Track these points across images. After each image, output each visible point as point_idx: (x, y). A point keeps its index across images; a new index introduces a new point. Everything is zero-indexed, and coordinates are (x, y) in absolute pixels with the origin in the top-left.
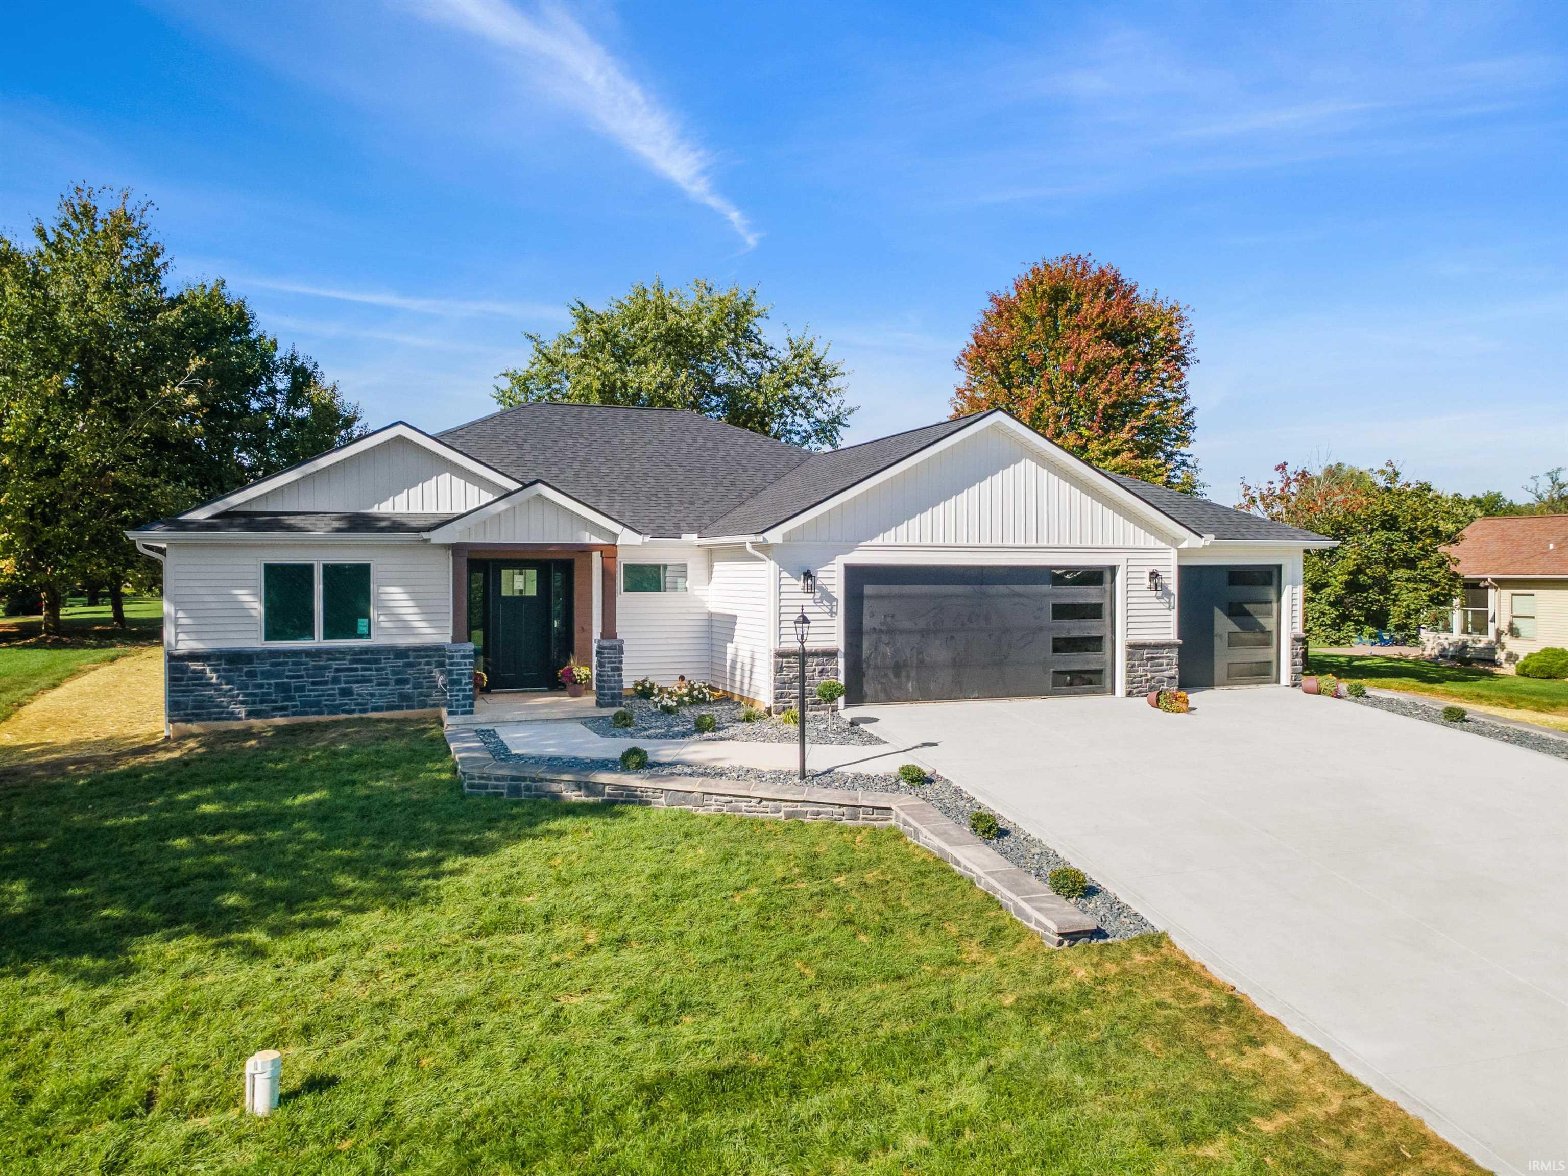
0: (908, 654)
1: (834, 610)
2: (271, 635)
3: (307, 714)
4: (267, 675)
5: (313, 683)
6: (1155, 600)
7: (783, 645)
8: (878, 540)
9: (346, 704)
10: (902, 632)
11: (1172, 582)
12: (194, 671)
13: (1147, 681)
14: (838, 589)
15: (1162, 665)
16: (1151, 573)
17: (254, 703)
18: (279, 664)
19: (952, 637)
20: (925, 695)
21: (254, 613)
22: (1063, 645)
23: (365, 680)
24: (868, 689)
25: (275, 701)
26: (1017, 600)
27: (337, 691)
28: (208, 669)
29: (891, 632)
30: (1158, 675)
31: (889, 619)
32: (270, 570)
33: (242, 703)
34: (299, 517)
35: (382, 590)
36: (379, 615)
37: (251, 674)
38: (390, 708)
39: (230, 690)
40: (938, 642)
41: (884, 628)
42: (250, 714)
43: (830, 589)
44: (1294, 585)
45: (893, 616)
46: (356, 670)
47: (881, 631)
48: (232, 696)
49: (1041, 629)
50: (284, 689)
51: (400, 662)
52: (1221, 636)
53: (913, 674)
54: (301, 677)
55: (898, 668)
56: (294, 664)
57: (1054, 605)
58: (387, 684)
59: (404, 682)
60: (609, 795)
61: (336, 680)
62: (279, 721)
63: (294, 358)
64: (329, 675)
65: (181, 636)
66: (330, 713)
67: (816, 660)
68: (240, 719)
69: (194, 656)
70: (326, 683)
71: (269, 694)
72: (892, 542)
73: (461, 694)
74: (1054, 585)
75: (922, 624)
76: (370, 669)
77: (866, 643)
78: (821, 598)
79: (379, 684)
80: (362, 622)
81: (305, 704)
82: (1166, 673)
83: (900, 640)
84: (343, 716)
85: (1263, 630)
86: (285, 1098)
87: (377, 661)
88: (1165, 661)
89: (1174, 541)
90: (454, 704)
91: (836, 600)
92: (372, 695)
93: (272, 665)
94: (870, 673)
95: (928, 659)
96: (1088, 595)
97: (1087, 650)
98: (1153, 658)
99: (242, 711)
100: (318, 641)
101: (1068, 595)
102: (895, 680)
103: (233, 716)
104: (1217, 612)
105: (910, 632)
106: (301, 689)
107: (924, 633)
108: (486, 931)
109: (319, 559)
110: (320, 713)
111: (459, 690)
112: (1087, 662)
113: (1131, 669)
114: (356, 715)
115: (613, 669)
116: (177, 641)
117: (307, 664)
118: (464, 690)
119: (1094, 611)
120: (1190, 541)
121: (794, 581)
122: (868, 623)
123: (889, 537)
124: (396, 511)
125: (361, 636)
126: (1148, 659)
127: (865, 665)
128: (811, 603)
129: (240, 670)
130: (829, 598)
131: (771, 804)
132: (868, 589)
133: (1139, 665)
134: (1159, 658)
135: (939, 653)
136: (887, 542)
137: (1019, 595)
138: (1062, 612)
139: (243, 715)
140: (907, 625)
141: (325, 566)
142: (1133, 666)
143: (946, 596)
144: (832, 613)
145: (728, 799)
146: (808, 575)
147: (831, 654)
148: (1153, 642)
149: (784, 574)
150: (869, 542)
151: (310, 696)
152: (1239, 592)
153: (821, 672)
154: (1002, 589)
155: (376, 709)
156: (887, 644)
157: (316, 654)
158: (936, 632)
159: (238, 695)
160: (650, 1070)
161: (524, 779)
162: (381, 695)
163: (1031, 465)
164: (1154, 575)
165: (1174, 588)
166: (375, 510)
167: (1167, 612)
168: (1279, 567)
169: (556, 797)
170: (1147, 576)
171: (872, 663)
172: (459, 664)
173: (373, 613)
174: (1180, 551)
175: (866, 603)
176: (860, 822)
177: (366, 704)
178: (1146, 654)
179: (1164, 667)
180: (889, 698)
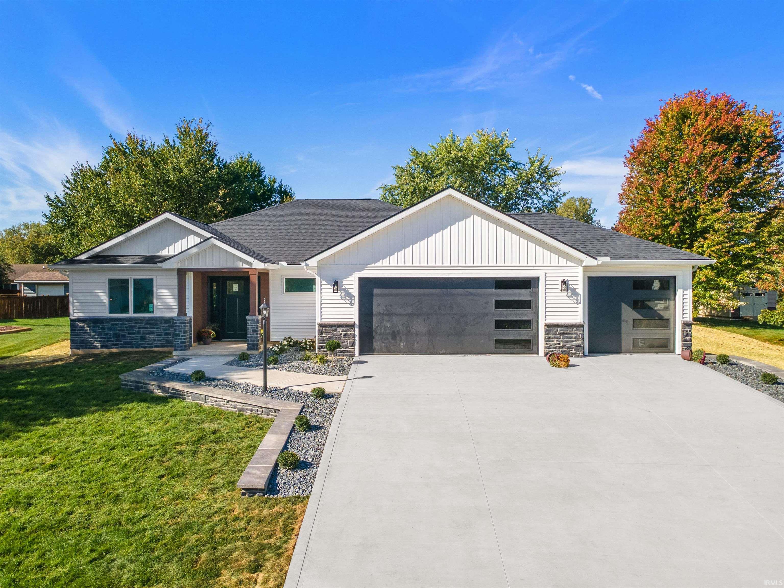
0: (400, 327)
1: (353, 302)
2: (111, 312)
3: (126, 347)
4: (110, 329)
5: (129, 334)
6: (567, 298)
7: (323, 320)
8: (378, 264)
9: (143, 344)
10: (397, 315)
11: (579, 287)
12: (81, 327)
13: (560, 347)
14: (355, 291)
15: (571, 338)
16: (562, 282)
17: (104, 342)
18: (115, 324)
19: (428, 318)
20: (411, 350)
21: (105, 301)
22: (500, 324)
23: (152, 333)
24: (376, 345)
25: (113, 341)
26: (470, 297)
27: (139, 338)
28: (86, 325)
29: (390, 314)
30: (568, 344)
31: (389, 307)
32: (111, 281)
33: (99, 341)
34: (125, 257)
35: (159, 291)
36: (157, 303)
37: (103, 329)
38: (162, 346)
39: (94, 335)
40: (419, 321)
41: (386, 312)
42: (102, 347)
43: (350, 290)
44: (684, 289)
45: (391, 306)
46: (147, 328)
47: (383, 314)
48: (95, 338)
49: (487, 314)
50: (116, 335)
51: (167, 325)
52: (627, 321)
53: (404, 338)
54: (124, 330)
55: (394, 335)
56: (121, 324)
57: (496, 301)
58: (161, 335)
59: (169, 334)
60: (171, 393)
61: (139, 333)
62: (114, 350)
63: (281, 186)
64: (136, 330)
65: (75, 311)
66: (136, 347)
67: (341, 329)
68: (98, 349)
69: (79, 320)
70: (134, 334)
71: (110, 338)
72: (388, 265)
73: (180, 341)
74: (495, 289)
75: (409, 310)
76: (154, 328)
77: (375, 321)
78: (345, 296)
79: (158, 335)
80: (151, 305)
81: (125, 343)
82: (574, 343)
83: (395, 319)
84: (141, 349)
85: (661, 318)
87: (156, 324)
88: (573, 336)
89: (580, 262)
90: (177, 345)
91: (354, 297)
92: (154, 340)
93: (112, 324)
94: (377, 337)
95: (413, 331)
96: (520, 295)
97: (520, 328)
98: (563, 334)
99: (98, 344)
100: (131, 314)
101: (506, 295)
102: (392, 342)
103: (95, 347)
104: (624, 306)
105: (402, 315)
106: (124, 336)
107: (410, 315)
108: (12, 455)
109: (131, 277)
110: (132, 347)
111: (179, 339)
112: (520, 335)
113: (548, 340)
114: (147, 349)
115: (253, 331)
116: (74, 313)
117: (126, 325)
118: (181, 339)
119: (525, 305)
120: (589, 261)
121: (329, 286)
122: (376, 309)
123: (386, 262)
124: (169, 254)
125: (150, 312)
126: (560, 334)
127: (374, 333)
128: (339, 298)
129: (98, 326)
130: (349, 295)
131: (233, 403)
132: (376, 291)
133: (554, 338)
134: (569, 334)
135: (420, 327)
136: (384, 265)
137: (472, 294)
138: (500, 304)
139: (99, 347)
140: (400, 311)
141: (135, 280)
142: (550, 338)
143: (425, 295)
144: (351, 304)
145: (216, 399)
146: (336, 283)
147: (351, 326)
148: (563, 324)
149: (324, 283)
150: (373, 265)
151: (127, 339)
152: (640, 294)
153: (345, 335)
154: (461, 291)
155: (156, 346)
156: (388, 321)
157: (130, 320)
158: (418, 315)
159: (98, 338)
161: (141, 383)
162: (159, 340)
163: (477, 219)
164: (564, 282)
165: (580, 290)
166: (160, 254)
167: (576, 306)
168: (675, 277)
169: (152, 392)
170: (560, 283)
171: (379, 331)
172: (179, 326)
173: (155, 301)
174: (584, 267)
175: (375, 299)
176: (270, 417)
177: (151, 344)
178: (559, 331)
179: (573, 339)
180: (389, 351)
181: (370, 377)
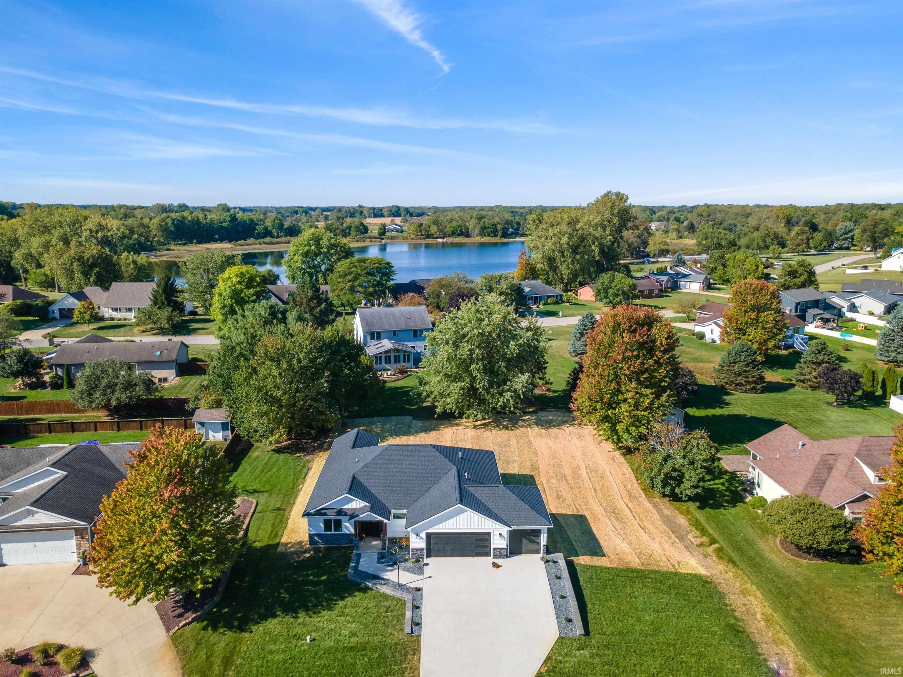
0: (441, 548)
2: (325, 531)
4: (324, 538)
5: (332, 539)
6: (501, 539)
7: (413, 547)
8: (433, 528)
9: (338, 543)
10: (440, 544)
11: (505, 534)
13: (498, 555)
14: (424, 537)
15: (502, 552)
17: (323, 542)
18: (326, 536)
19: (451, 545)
20: (445, 556)
21: (323, 527)
22: (477, 547)
23: (341, 539)
24: (432, 554)
27: (336, 541)
28: (315, 537)
29: (437, 544)
30: (501, 554)
32: (325, 520)
34: (329, 510)
35: (344, 523)
37: (322, 538)
38: (346, 544)
39: (318, 540)
40: (448, 546)
42: (321, 544)
44: (544, 535)
45: (437, 541)
46: (340, 537)
47: (434, 544)
49: (472, 544)
50: (327, 540)
51: (347, 536)
52: (524, 544)
53: (442, 551)
55: (439, 551)
56: (329, 536)
57: (476, 539)
59: (347, 539)
61: (336, 539)
62: (327, 546)
66: (335, 544)
67: (420, 550)
69: (313, 535)
70: (334, 539)
71: (325, 541)
75: (444, 542)
77: (432, 547)
79: (344, 540)
81: (331, 543)
82: (503, 554)
83: (439, 546)
84: (337, 545)
85: (536, 542)
86: (311, 641)
87: (343, 536)
89: (506, 528)
90: (354, 547)
91: (424, 539)
92: (342, 542)
94: (432, 552)
95: (445, 549)
96: (485, 537)
97: (484, 548)
100: (333, 532)
102: (438, 553)
103: (319, 545)
104: (523, 539)
105: (442, 544)
106: (330, 540)
107: (445, 544)
108: (339, 617)
109: (333, 518)
110: (333, 544)
112: (484, 550)
113: (494, 553)
114: (340, 545)
117: (331, 536)
119: (486, 541)
120: (509, 528)
121: (415, 535)
122: (432, 542)
123: (435, 528)
125: (341, 531)
126: (499, 551)
127: (431, 550)
128: (419, 539)
129: (320, 537)
130: (422, 538)
132: (432, 537)
133: (496, 552)
134: (502, 550)
135: (448, 548)
137: (467, 537)
141: (334, 520)
143: (450, 537)
144: (423, 541)
146: (417, 535)
147: (423, 549)
148: (500, 548)
149: (413, 534)
150: (431, 529)
153: (421, 552)
154: (463, 535)
156: (436, 546)
157: (332, 534)
158: (447, 544)
159: (320, 541)
160: (346, 645)
162: (344, 542)
164: (500, 534)
165: (506, 536)
166: (343, 507)
167: (504, 541)
168: (540, 530)
170: (498, 534)
171: (433, 550)
173: (342, 527)
180: (437, 556)
181: (430, 577)
